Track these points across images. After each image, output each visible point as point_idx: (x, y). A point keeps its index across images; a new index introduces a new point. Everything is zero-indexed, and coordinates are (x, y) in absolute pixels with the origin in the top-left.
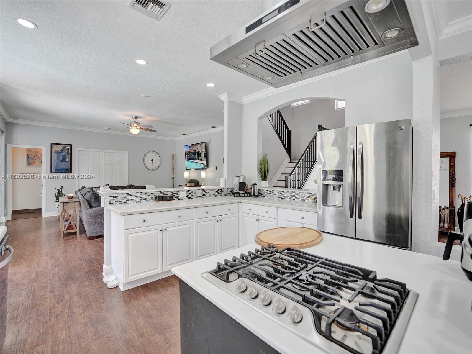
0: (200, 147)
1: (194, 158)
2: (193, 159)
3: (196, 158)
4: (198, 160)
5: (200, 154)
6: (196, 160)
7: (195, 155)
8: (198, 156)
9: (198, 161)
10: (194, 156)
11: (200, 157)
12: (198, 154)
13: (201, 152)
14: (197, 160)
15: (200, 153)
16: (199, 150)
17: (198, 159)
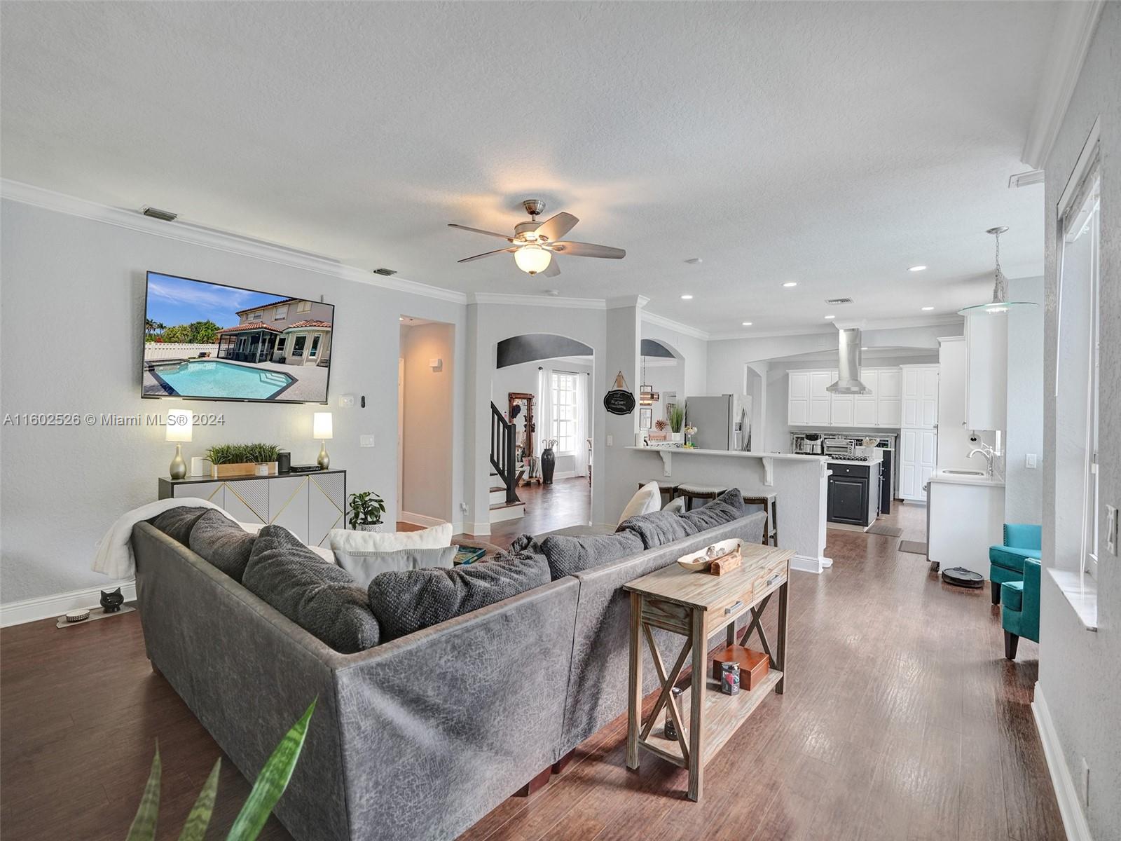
0: (284, 316)
1: (254, 355)
2: (250, 358)
3: (261, 355)
4: (271, 360)
5: (282, 342)
6: (260, 361)
7: (260, 344)
8: (273, 347)
9: (268, 365)
10: (257, 348)
11: (279, 349)
12: (272, 342)
13: (288, 333)
14: (265, 361)
15: (282, 336)
16: (278, 326)
17: (269, 357)
